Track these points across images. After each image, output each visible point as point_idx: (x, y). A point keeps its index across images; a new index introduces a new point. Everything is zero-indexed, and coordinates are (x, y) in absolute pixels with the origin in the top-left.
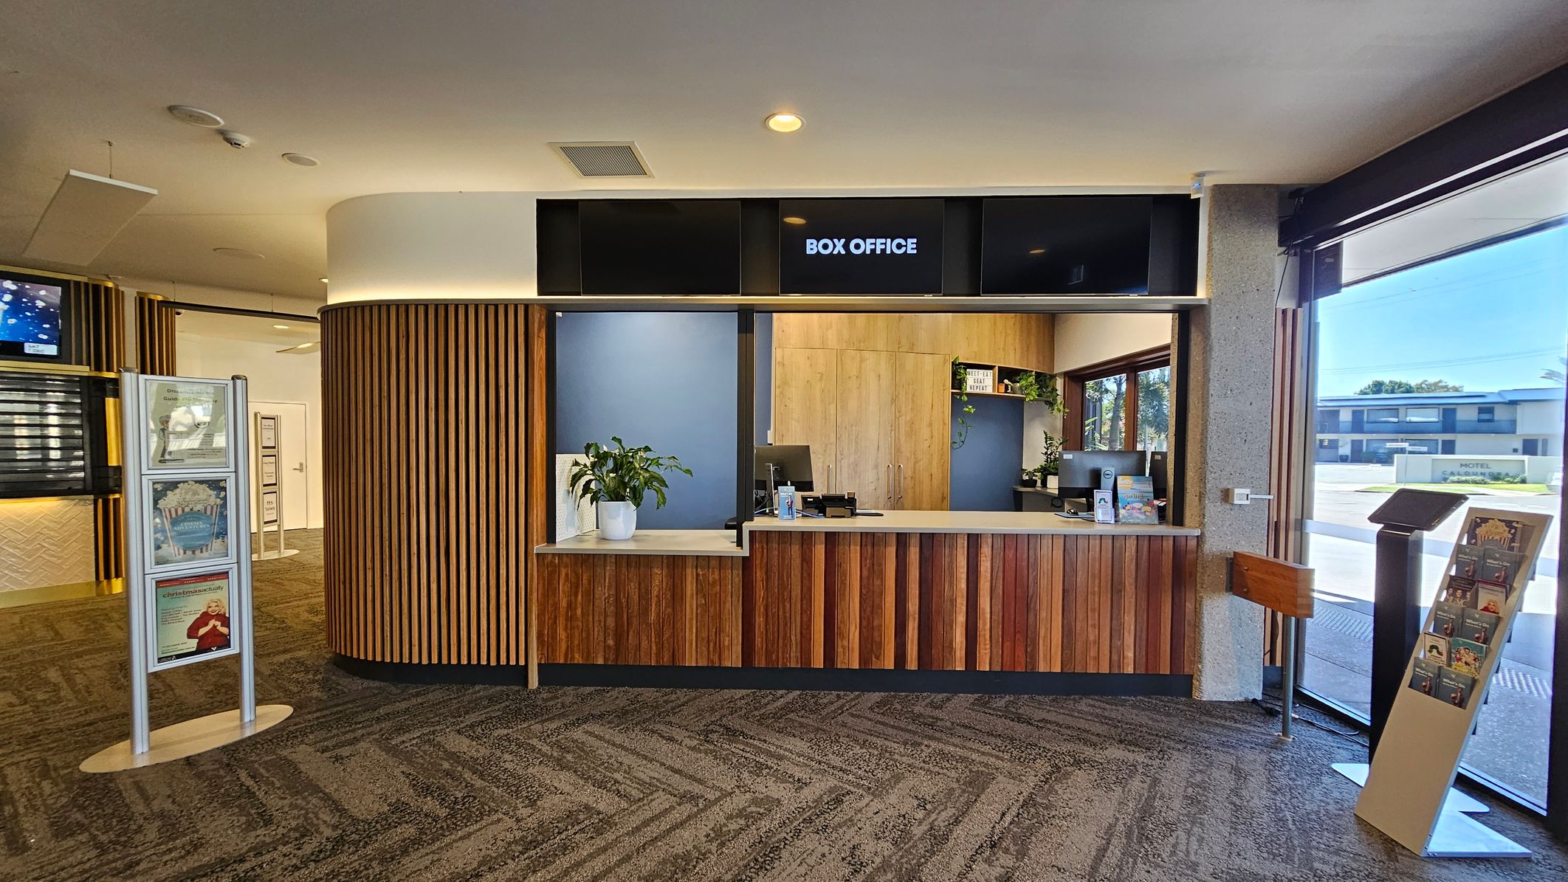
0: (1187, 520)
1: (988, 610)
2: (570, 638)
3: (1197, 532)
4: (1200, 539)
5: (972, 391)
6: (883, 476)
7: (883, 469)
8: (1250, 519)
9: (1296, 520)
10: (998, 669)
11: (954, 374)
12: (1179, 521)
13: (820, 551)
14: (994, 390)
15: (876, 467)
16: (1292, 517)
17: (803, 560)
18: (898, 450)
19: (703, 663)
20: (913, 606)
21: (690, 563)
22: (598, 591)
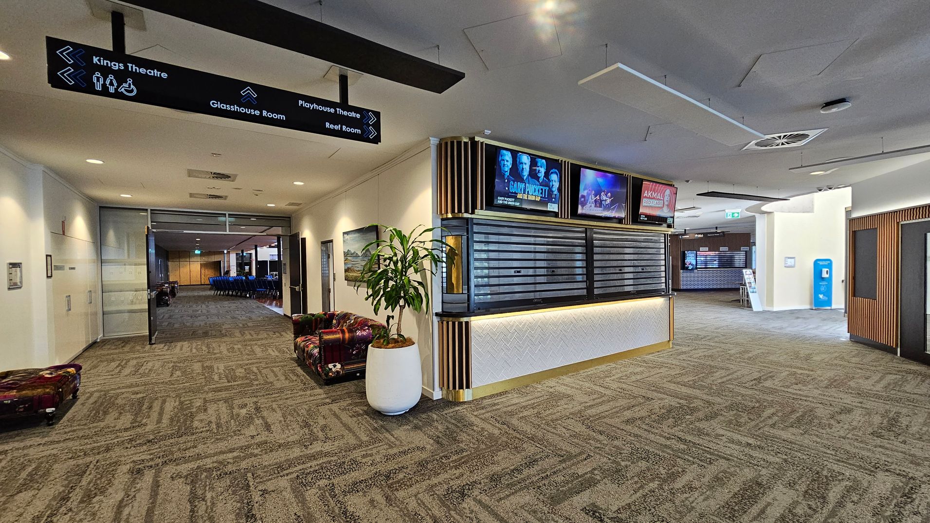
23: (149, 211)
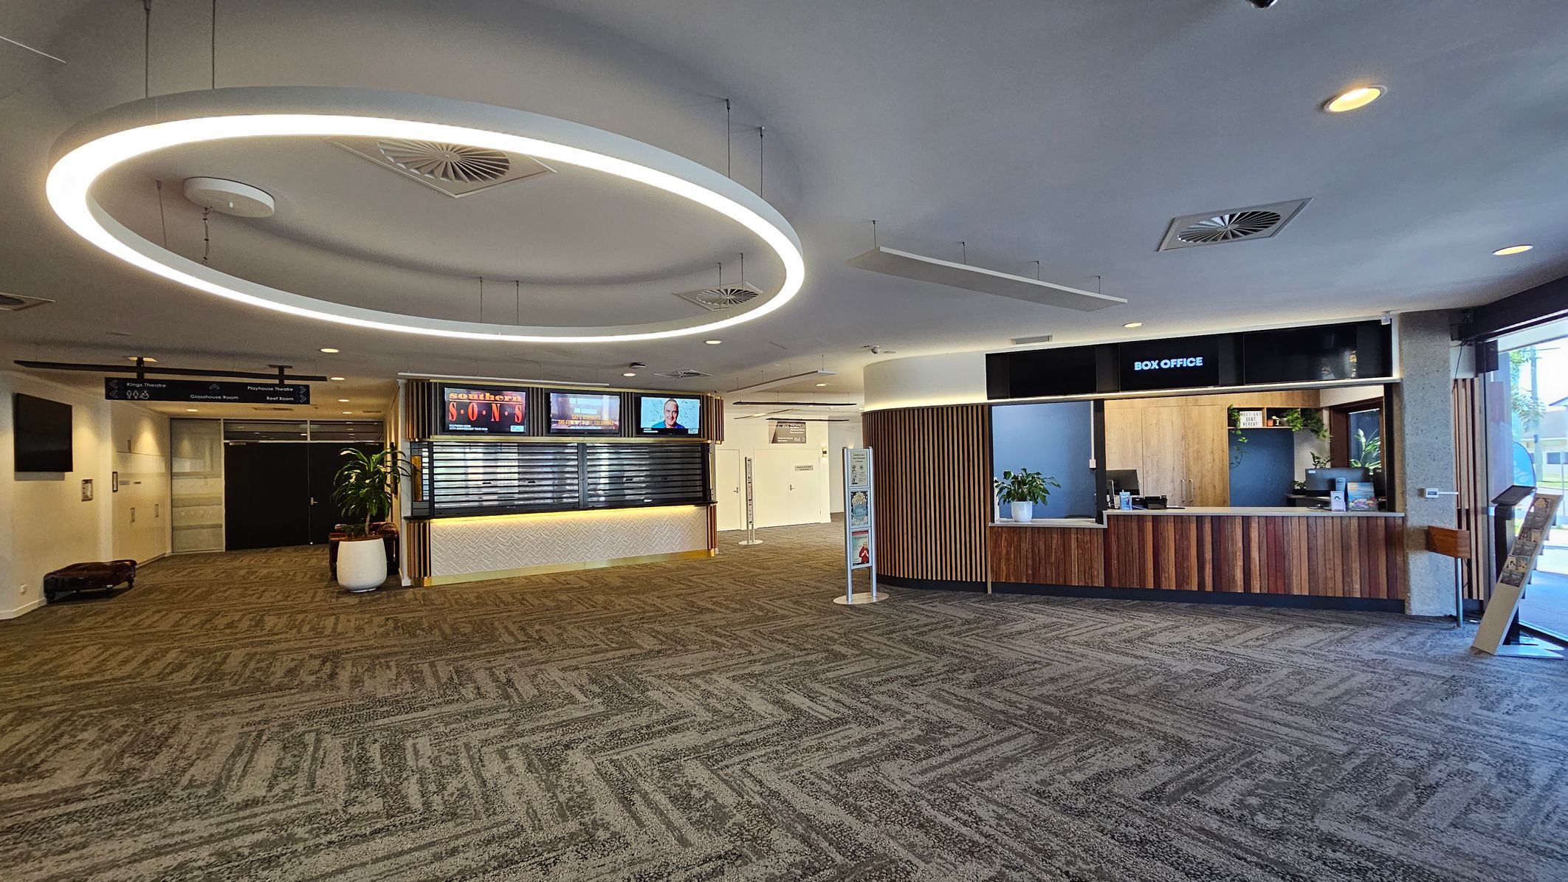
0: (1397, 508)
1: (1257, 559)
2: (1008, 569)
3: (1403, 515)
4: (1404, 519)
5: (1245, 427)
6: (1178, 488)
7: (1177, 483)
8: (1440, 506)
9: (1483, 508)
10: (1266, 592)
11: (1230, 416)
12: (1392, 509)
13: (1149, 525)
14: (1263, 425)
15: (1173, 481)
16: (1479, 505)
17: (1139, 530)
18: (1189, 470)
19: (1082, 584)
20: (1208, 555)
21: (1073, 531)
22: (1023, 545)
23: (222, 422)
